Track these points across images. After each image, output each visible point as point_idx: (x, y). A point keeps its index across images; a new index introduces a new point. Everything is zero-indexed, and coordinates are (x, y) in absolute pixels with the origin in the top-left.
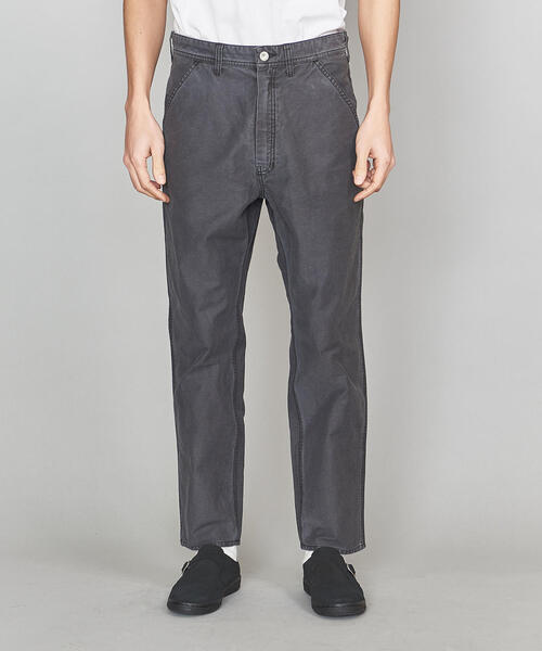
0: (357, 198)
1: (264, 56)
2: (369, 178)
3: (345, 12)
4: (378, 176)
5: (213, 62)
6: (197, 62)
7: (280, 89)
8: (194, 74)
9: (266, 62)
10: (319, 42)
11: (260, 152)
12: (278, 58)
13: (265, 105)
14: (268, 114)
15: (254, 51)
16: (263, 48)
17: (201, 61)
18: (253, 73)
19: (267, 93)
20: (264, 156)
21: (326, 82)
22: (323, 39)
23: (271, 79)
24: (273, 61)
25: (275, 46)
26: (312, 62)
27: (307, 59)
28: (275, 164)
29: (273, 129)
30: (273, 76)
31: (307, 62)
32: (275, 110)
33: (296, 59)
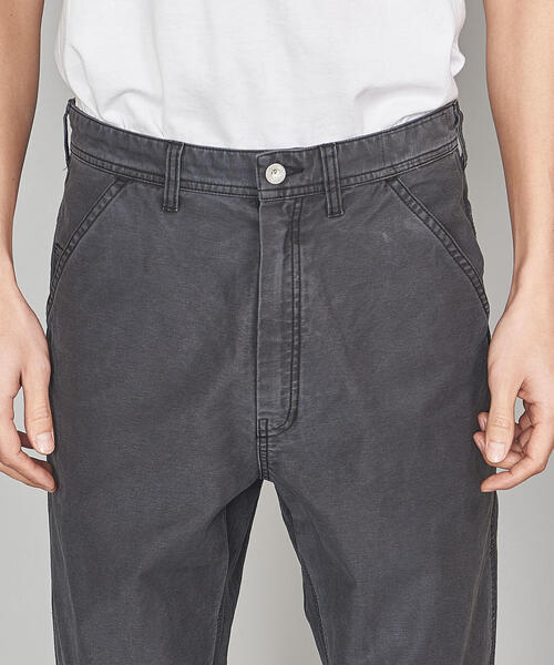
0: (487, 486)
1: (276, 175)
2: (519, 446)
3: (462, 60)
4: (538, 445)
5: (159, 181)
6: (123, 180)
7: (309, 247)
8: (118, 207)
9: (281, 187)
10: (400, 139)
11: (266, 388)
12: (308, 177)
13: (277, 285)
14: (284, 305)
15: (254, 162)
16: (274, 156)
17: (133, 180)
18: (250, 211)
19: (280, 257)
20: (276, 397)
21: (415, 225)
22: (409, 128)
23: (290, 224)
24: (294, 184)
25: (300, 151)
26: (384, 183)
27: (372, 176)
28: (300, 414)
29: (296, 337)
30: (296, 217)
31: (371, 182)
32: (299, 295)
33: (347, 178)
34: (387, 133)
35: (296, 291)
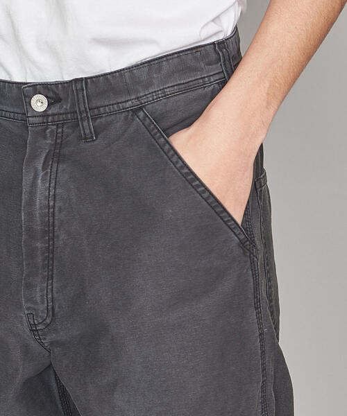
1: (40, 103)
7: (66, 165)
9: (44, 114)
10: (143, 74)
12: (67, 106)
15: (23, 92)
16: (37, 88)
19: (40, 174)
23: (53, 146)
24: (55, 112)
25: (56, 84)
26: (131, 113)
27: (119, 107)
28: (57, 310)
29: (51, 243)
30: (59, 141)
31: (119, 112)
32: (54, 207)
33: (98, 108)
34: (130, 69)
35: (51, 203)
